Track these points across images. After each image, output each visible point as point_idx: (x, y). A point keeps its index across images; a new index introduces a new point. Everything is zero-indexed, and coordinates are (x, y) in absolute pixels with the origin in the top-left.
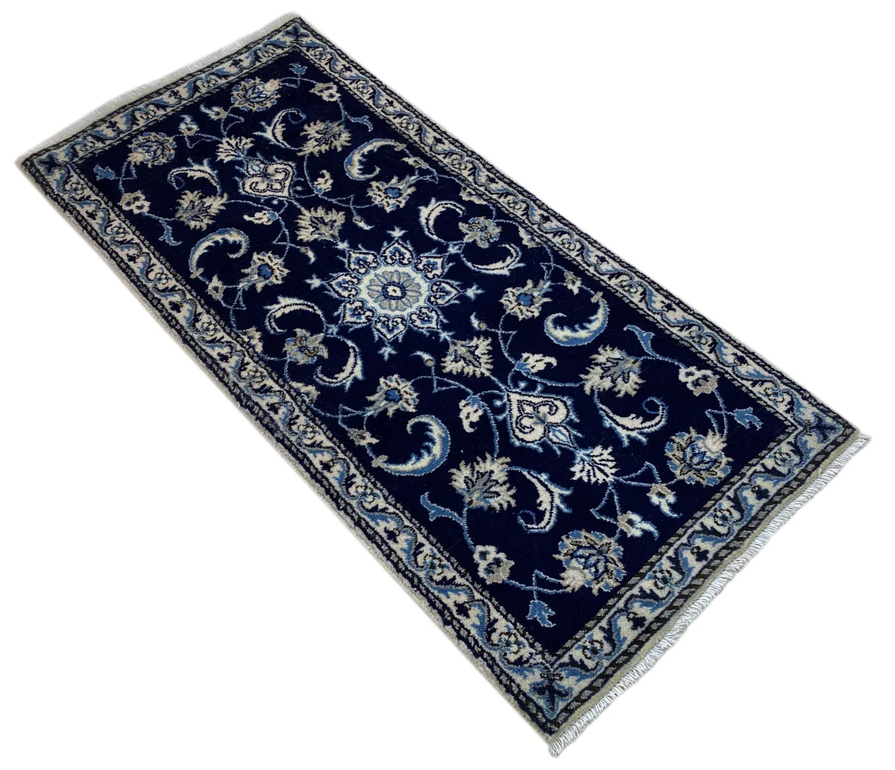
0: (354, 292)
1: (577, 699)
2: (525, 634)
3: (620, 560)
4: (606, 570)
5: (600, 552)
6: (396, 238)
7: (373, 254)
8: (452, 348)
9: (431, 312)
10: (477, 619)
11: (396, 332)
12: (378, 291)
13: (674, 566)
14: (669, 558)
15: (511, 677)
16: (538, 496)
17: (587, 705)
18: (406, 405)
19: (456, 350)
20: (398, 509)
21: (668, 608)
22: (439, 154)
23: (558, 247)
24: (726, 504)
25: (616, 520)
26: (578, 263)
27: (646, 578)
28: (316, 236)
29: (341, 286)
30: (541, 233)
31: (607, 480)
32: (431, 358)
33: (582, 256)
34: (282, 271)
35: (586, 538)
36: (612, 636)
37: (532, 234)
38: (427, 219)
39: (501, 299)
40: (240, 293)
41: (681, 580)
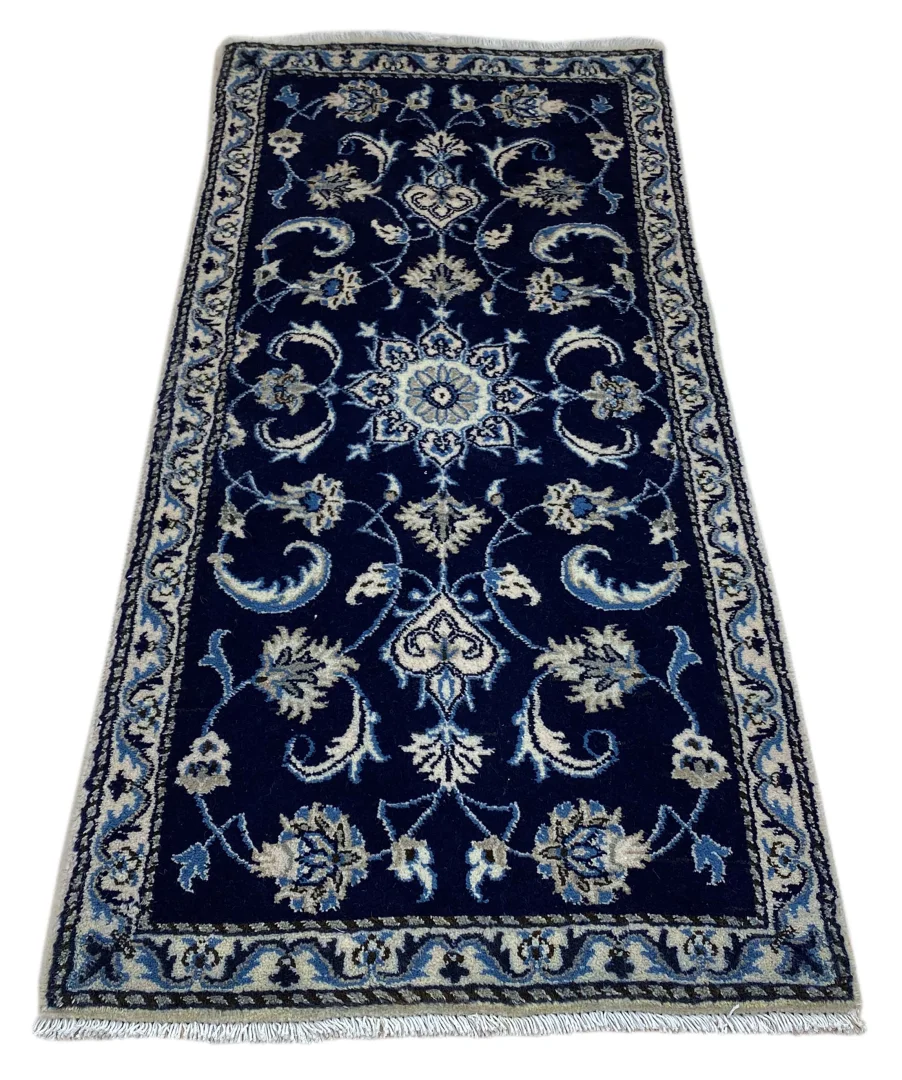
0: (396, 367)
1: (121, 995)
2: (149, 873)
3: (348, 888)
4: (320, 885)
5: (336, 858)
6: (508, 343)
7: (464, 343)
8: (435, 498)
9: (456, 444)
10: (121, 808)
11: (393, 437)
12: (423, 384)
13: (403, 951)
14: (409, 937)
15: (82, 903)
16: (341, 733)
17: (124, 1011)
18: (314, 521)
19: (437, 504)
20: (181, 624)
21: (337, 993)
22: (661, 284)
23: (691, 476)
24: (558, 938)
25: (397, 838)
26: (696, 510)
27: (354, 935)
28: (424, 286)
29: (390, 352)
30: (687, 445)
31: (444, 783)
32: (398, 491)
33: (711, 506)
34: (348, 298)
35: (340, 827)
36: (238, 963)
37: (674, 439)
38: (566, 344)
39: (552, 485)
40: (284, 293)
41: (392, 975)
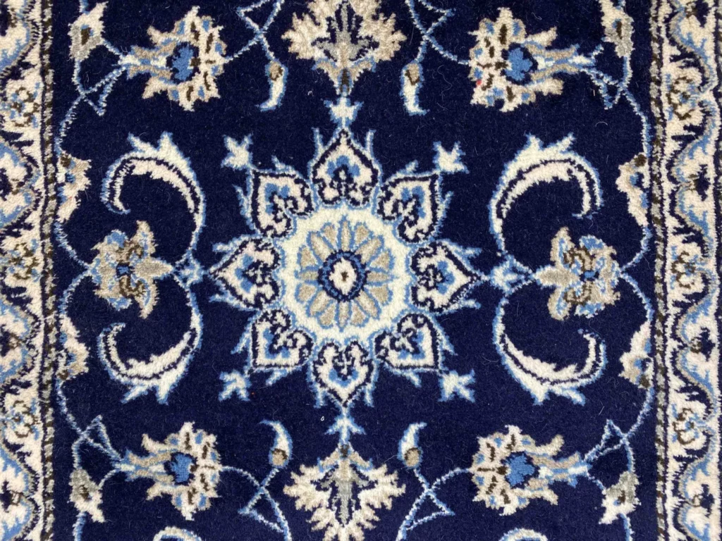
0: (280, 228)
6: (437, 172)
7: (375, 172)
8: (335, 457)
9: (362, 364)
11: (279, 359)
12: (318, 257)
18: (185, 498)
19: (337, 466)
22: (673, 42)
23: (666, 416)
26: (665, 473)
28: (318, 54)
29: (271, 199)
30: (668, 364)
32: (288, 451)
33: (685, 467)
34: (208, 87)
37: (653, 352)
38: (520, 175)
39: (485, 436)
40: (115, 74)
